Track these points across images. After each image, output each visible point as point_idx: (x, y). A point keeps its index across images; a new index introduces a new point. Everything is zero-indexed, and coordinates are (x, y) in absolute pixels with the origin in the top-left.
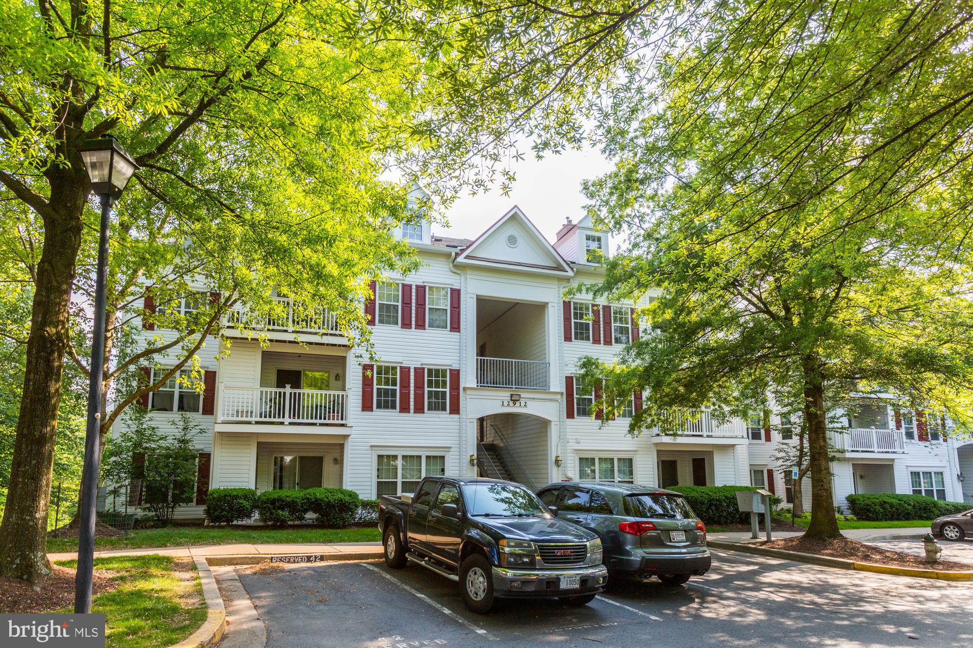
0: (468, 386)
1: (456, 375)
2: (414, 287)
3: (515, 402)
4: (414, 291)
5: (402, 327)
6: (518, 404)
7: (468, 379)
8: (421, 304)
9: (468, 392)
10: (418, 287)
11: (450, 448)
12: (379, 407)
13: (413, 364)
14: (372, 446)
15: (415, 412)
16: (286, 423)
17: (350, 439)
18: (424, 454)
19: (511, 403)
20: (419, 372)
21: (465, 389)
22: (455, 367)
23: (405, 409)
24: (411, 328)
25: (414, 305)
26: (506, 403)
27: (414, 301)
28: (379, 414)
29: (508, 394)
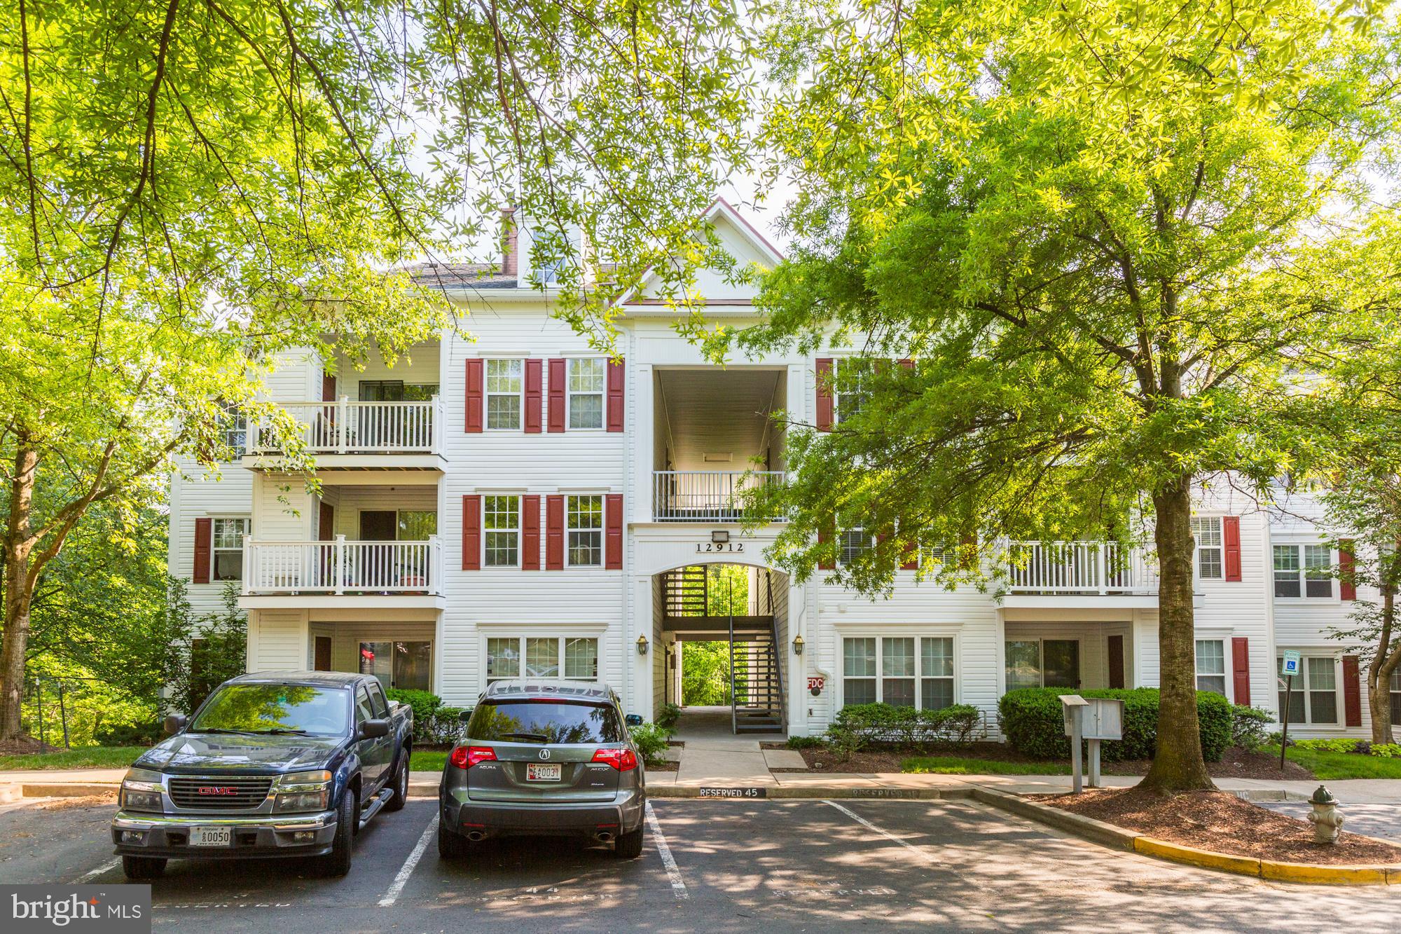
0: (636, 521)
1: (615, 504)
2: (545, 364)
3: (720, 544)
4: (545, 369)
5: (526, 432)
6: (726, 547)
7: (639, 509)
8: (557, 392)
9: (637, 531)
10: (551, 362)
11: (606, 625)
12: (490, 561)
13: (544, 491)
14: (478, 625)
15: (548, 569)
16: (339, 592)
17: (444, 615)
18: (562, 636)
19: (714, 547)
20: (555, 503)
21: (630, 527)
22: (615, 491)
23: (531, 563)
24: (540, 431)
25: (545, 393)
26: (704, 548)
27: (545, 386)
28: (489, 574)
29: (708, 531)
